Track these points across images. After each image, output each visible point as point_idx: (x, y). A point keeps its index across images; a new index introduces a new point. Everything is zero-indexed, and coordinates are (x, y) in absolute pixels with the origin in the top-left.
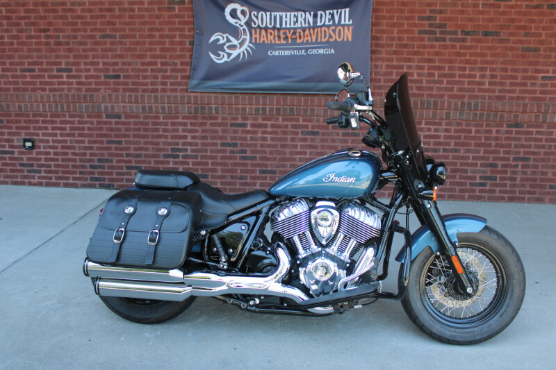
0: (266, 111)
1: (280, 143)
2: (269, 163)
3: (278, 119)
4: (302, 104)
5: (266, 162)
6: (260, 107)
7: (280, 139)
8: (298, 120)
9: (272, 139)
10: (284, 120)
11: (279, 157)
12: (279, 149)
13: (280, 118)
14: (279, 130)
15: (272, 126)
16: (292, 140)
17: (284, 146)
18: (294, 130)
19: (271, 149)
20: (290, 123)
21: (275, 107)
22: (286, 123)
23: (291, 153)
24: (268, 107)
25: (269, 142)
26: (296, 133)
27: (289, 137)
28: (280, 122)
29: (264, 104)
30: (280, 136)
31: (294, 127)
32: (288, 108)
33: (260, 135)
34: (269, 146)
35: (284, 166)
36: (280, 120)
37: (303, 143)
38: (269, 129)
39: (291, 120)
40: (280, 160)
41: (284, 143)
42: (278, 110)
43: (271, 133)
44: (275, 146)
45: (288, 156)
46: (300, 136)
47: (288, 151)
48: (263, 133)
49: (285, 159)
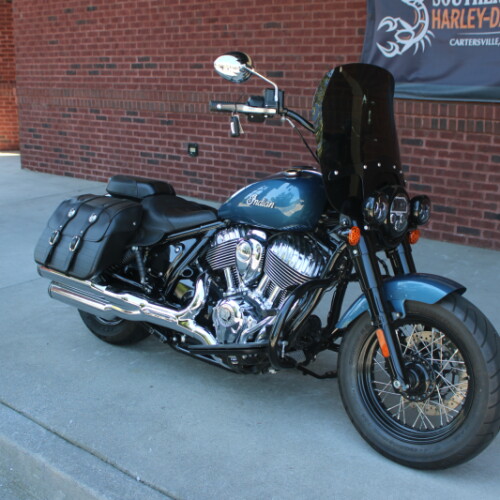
0: (445, 125)
1: (462, 171)
2: (447, 197)
3: (461, 137)
4: (494, 116)
5: (443, 196)
6: (439, 119)
7: (464, 166)
8: (488, 140)
9: (453, 165)
10: (469, 138)
11: (459, 189)
12: (461, 179)
13: (465, 136)
14: (463, 152)
15: (454, 146)
16: (479, 167)
17: (466, 175)
18: (482, 153)
19: (451, 178)
20: (477, 144)
21: (457, 120)
22: (472, 143)
23: (477, 186)
24: (448, 119)
25: (448, 168)
26: (485, 159)
27: (475, 163)
28: (464, 141)
29: (443, 114)
30: (463, 160)
31: (482, 149)
32: (475, 121)
33: (437, 158)
34: (448, 173)
35: (465, 203)
36: (465, 138)
37: (493, 174)
38: (449, 151)
39: (480, 139)
40: (461, 195)
41: (467, 171)
42: (461, 123)
43: (452, 156)
44: (455, 174)
45: (472, 190)
46: (490, 163)
47: (472, 182)
48: (442, 154)
49: (467, 194)
